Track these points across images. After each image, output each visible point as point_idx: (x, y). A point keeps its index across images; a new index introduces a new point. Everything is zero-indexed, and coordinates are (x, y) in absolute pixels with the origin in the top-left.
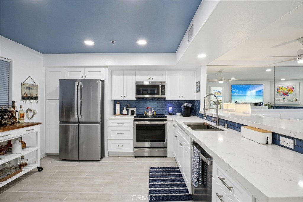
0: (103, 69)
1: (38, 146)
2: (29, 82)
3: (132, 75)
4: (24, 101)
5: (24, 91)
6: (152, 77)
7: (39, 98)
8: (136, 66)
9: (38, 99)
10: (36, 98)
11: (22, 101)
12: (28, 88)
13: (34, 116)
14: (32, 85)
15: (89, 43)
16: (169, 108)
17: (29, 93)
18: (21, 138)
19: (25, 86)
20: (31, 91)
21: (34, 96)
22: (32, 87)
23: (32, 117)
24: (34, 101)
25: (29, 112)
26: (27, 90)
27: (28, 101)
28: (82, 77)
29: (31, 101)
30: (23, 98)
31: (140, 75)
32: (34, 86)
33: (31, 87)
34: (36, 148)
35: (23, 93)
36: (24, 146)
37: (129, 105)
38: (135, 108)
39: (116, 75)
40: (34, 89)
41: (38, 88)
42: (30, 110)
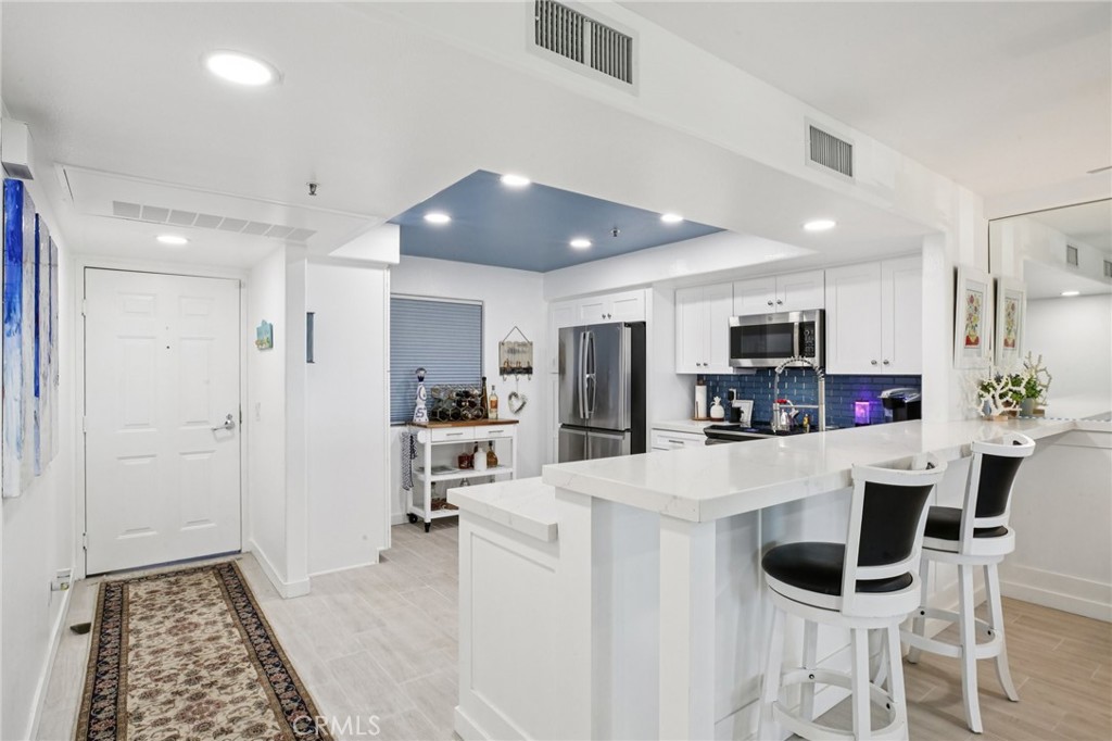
0: (641, 291)
1: (511, 466)
2: (516, 338)
3: (723, 297)
4: (505, 376)
5: (506, 356)
6: (780, 297)
7: (534, 371)
8: (733, 270)
9: (531, 373)
10: (528, 371)
11: (501, 378)
12: (512, 351)
13: (524, 409)
14: (519, 345)
15: (581, 244)
16: (854, 404)
17: (514, 361)
18: (491, 443)
19: (506, 348)
20: (517, 355)
21: (524, 365)
22: (520, 349)
23: (520, 409)
24: (523, 378)
25: (513, 398)
26: (510, 355)
27: (512, 377)
28: (604, 317)
29: (519, 376)
30: (503, 371)
31: (744, 294)
32: (524, 345)
33: (517, 348)
34: (510, 470)
35: (503, 362)
36: (492, 461)
37: (735, 391)
38: (752, 402)
39: (684, 302)
40: (524, 352)
41: (532, 349)
42: (515, 395)
